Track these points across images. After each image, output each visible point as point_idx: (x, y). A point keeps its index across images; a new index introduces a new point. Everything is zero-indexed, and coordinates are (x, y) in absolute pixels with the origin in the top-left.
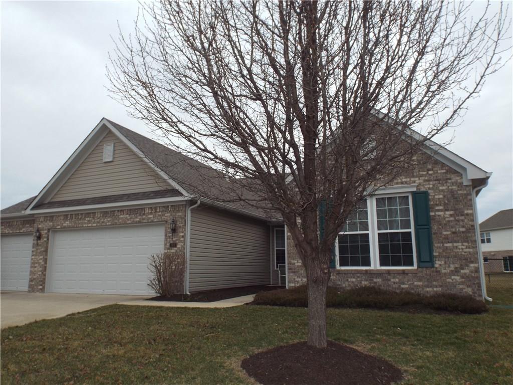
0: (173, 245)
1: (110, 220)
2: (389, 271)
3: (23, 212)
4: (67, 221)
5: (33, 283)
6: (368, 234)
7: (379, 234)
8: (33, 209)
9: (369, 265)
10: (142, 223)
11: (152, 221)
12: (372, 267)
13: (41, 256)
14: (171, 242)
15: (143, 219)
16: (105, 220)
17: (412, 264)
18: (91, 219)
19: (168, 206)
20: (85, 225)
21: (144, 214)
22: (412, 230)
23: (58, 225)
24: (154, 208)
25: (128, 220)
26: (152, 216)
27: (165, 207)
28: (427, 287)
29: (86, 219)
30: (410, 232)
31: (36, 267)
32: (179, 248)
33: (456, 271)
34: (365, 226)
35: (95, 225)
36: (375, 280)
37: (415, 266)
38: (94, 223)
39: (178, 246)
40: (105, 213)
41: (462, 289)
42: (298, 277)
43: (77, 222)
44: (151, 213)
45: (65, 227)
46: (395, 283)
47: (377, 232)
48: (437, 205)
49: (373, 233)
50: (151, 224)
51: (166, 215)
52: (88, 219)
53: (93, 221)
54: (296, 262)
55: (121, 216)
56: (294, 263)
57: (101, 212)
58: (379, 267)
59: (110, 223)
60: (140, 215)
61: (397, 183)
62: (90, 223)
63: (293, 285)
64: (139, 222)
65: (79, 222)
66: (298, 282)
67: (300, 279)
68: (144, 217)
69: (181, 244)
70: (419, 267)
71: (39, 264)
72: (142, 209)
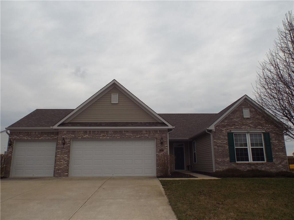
0: (162, 150)
1: (119, 136)
2: (257, 163)
3: (51, 127)
4: (86, 135)
5: (60, 171)
6: (247, 148)
7: (252, 148)
8: (59, 126)
9: (248, 161)
10: (141, 138)
11: (148, 138)
12: (250, 162)
13: (66, 155)
14: (160, 149)
15: (142, 136)
16: (116, 135)
17: (264, 160)
18: (105, 134)
19: (157, 131)
20: (100, 138)
21: (142, 134)
22: (264, 147)
23: (79, 137)
24: (148, 131)
25: (132, 136)
26: (147, 135)
27: (156, 131)
28: (271, 169)
29: (102, 134)
30: (263, 148)
31: (61, 161)
32: (165, 152)
33: (280, 163)
34: (246, 145)
35: (109, 138)
36: (252, 167)
37: (265, 161)
38: (108, 136)
39: (164, 151)
40: (115, 132)
41: (282, 170)
42: (220, 166)
43: (94, 136)
44: (147, 134)
45: (85, 138)
46: (259, 168)
47: (251, 147)
48: (273, 138)
49: (249, 148)
50: (147, 139)
51: (156, 135)
52: (103, 134)
53: (107, 135)
54: (219, 159)
55: (127, 134)
56: (218, 160)
57: (113, 131)
58: (252, 162)
59: (119, 138)
60: (139, 134)
61: (258, 128)
62: (104, 137)
63: (218, 169)
64: (139, 138)
65: (96, 136)
66: (220, 168)
67: (221, 167)
68: (142, 135)
69: (166, 150)
70: (267, 161)
71: (64, 160)
72: (141, 131)
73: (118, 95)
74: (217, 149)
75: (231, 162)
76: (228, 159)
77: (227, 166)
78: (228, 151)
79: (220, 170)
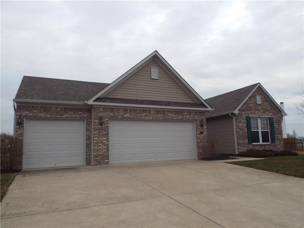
0: (202, 133)
1: (162, 116)
2: (266, 144)
3: (86, 102)
4: (127, 113)
5: (99, 158)
6: (258, 131)
7: (262, 131)
8: (95, 101)
9: (259, 142)
10: (183, 120)
11: (189, 119)
13: (104, 137)
14: (200, 131)
15: (184, 118)
16: (159, 116)
17: (269, 142)
18: (147, 114)
20: (143, 118)
21: (184, 115)
22: (269, 130)
23: (119, 116)
24: (189, 112)
25: (174, 117)
26: (188, 117)
27: (196, 112)
28: (274, 149)
29: (144, 114)
30: (268, 131)
31: (100, 146)
33: (279, 144)
34: (257, 128)
35: (151, 118)
36: (263, 147)
37: (270, 143)
38: (150, 117)
39: (204, 133)
40: (158, 111)
41: (281, 150)
42: (241, 147)
43: (136, 115)
44: (188, 115)
45: (126, 117)
46: (267, 148)
48: (275, 123)
49: (260, 131)
50: (188, 121)
51: (196, 117)
52: (146, 114)
53: (149, 115)
55: (169, 115)
56: (240, 142)
57: (155, 111)
58: (262, 143)
59: (162, 118)
60: (181, 115)
61: (266, 114)
62: (147, 117)
64: (181, 119)
65: (138, 115)
66: (242, 149)
68: (184, 116)
69: (205, 132)
70: (271, 143)
71: (103, 144)
72: (183, 112)
73: (158, 70)
74: (239, 132)
75: (249, 143)
76: (247, 141)
77: (246, 147)
78: (247, 134)
79: (241, 151)
